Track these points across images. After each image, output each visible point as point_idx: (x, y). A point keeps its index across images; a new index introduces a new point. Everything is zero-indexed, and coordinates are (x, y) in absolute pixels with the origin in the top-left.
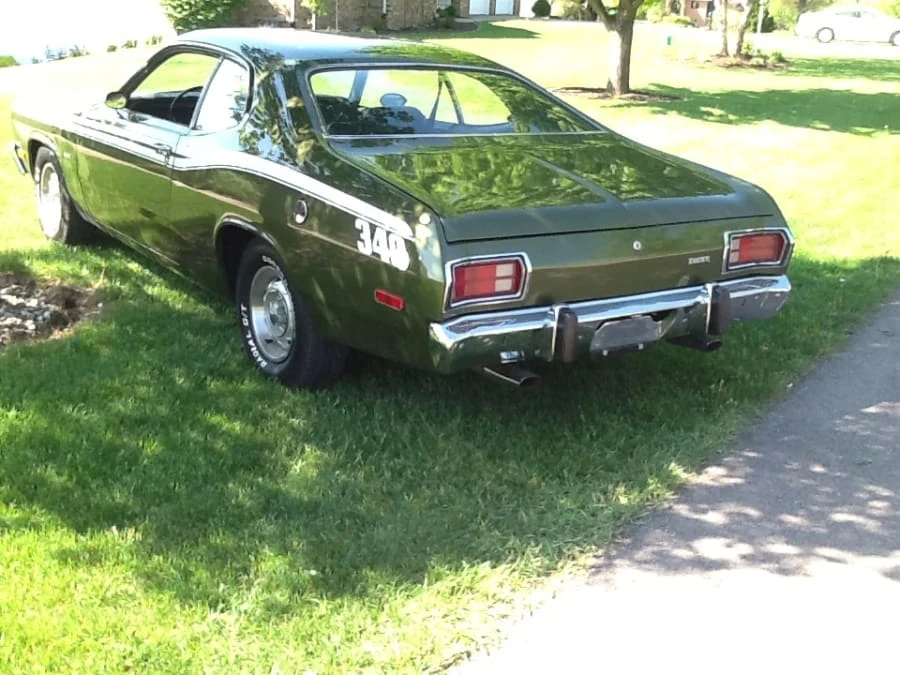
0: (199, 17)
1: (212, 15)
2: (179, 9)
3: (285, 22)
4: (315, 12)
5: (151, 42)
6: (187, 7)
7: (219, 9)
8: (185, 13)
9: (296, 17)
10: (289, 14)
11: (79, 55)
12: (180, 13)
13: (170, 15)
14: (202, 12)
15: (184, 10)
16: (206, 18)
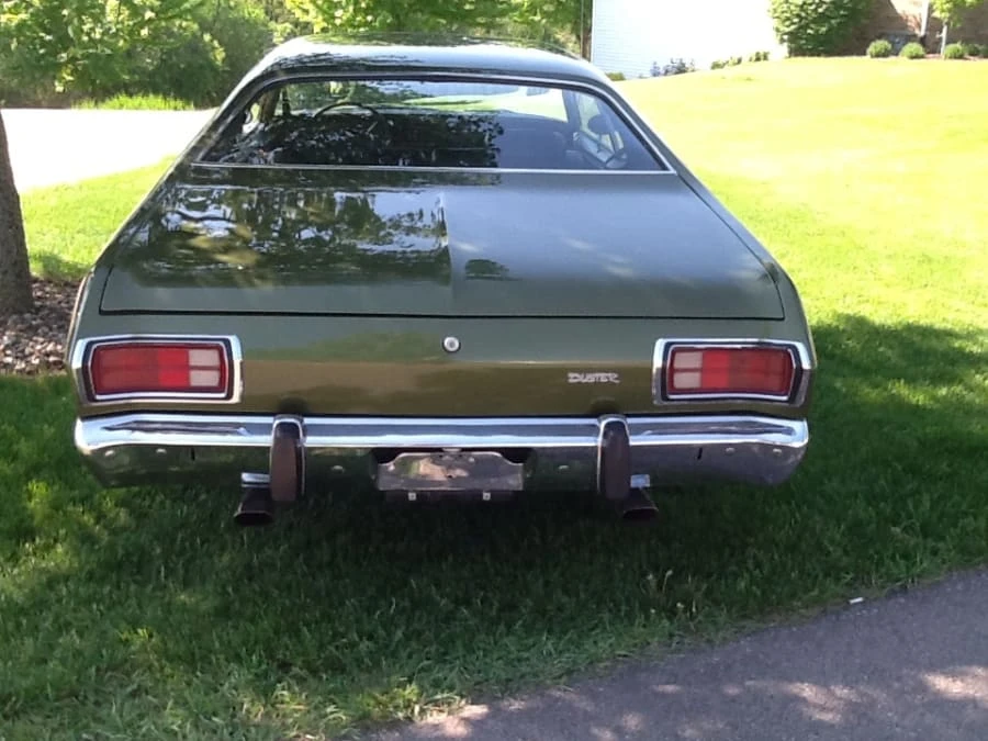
0: (809, 31)
1: (824, 29)
2: (787, 23)
3: (915, 36)
4: (948, 24)
5: (754, 58)
6: (796, 20)
7: (833, 21)
8: (793, 27)
9: (927, 30)
10: (919, 26)
11: (684, 71)
12: (788, 26)
13: (778, 30)
14: (812, 26)
15: (793, 23)
16: (817, 31)
